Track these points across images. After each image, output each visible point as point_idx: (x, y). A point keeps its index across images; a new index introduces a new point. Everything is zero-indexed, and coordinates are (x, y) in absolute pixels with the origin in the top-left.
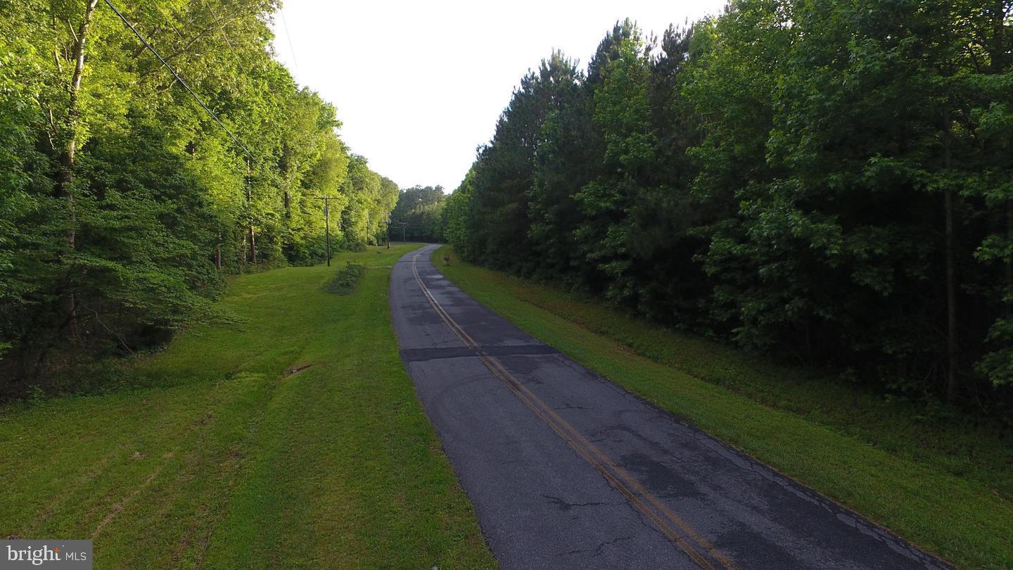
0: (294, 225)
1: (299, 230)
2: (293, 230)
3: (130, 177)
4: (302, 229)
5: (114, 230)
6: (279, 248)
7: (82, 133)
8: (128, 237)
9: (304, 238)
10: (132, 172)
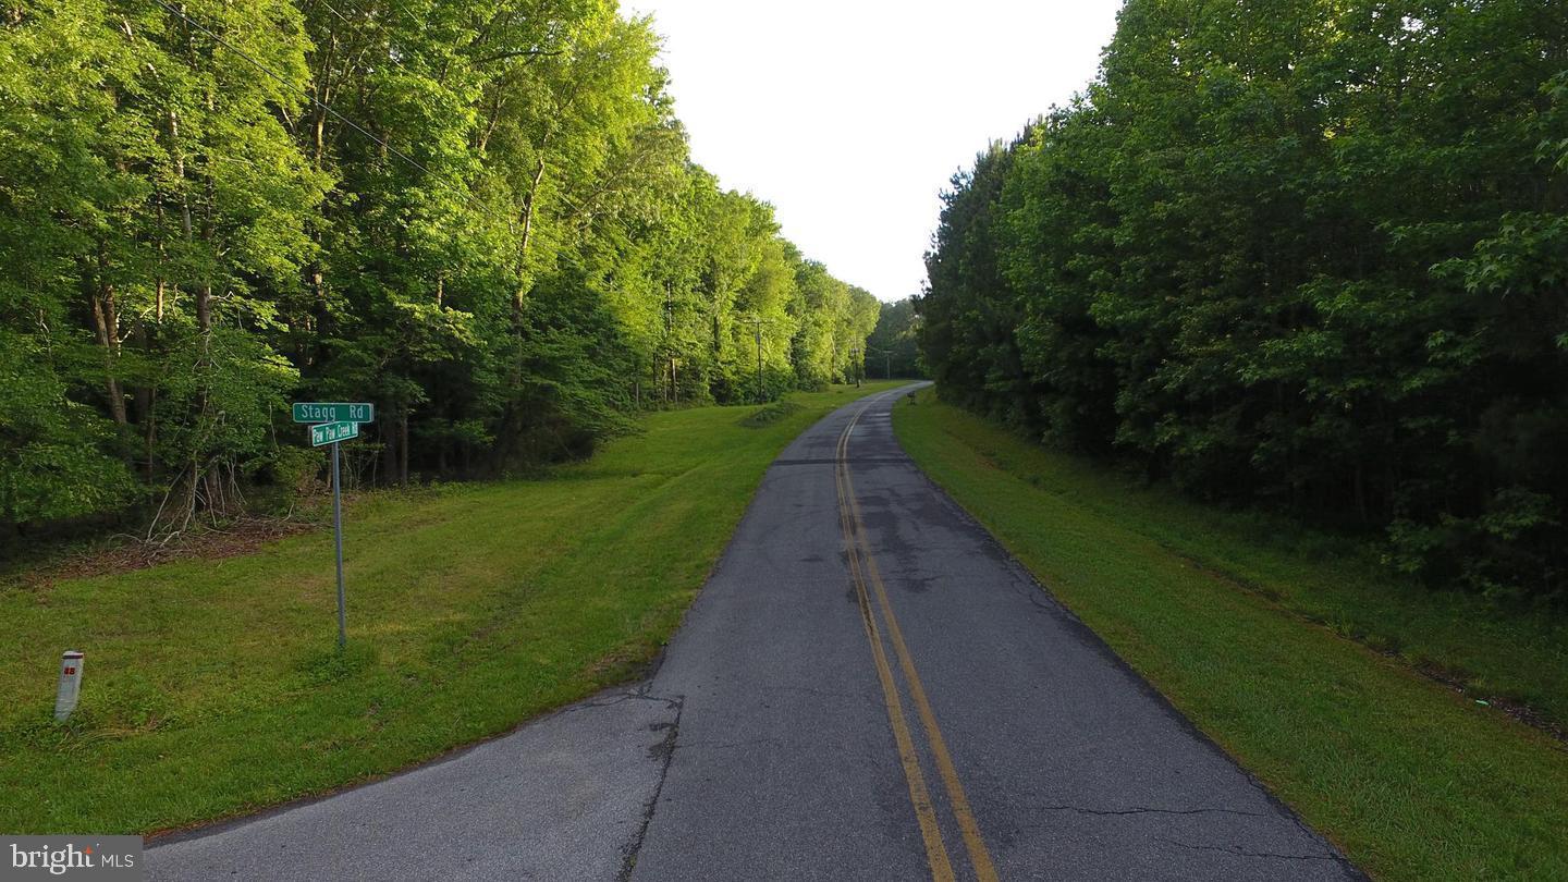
0: (724, 357)
1: (730, 363)
2: (722, 363)
3: (559, 315)
4: (734, 361)
5: (554, 358)
6: (706, 385)
7: (528, 280)
8: (564, 364)
9: (736, 373)
10: (562, 311)
